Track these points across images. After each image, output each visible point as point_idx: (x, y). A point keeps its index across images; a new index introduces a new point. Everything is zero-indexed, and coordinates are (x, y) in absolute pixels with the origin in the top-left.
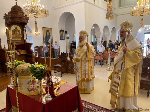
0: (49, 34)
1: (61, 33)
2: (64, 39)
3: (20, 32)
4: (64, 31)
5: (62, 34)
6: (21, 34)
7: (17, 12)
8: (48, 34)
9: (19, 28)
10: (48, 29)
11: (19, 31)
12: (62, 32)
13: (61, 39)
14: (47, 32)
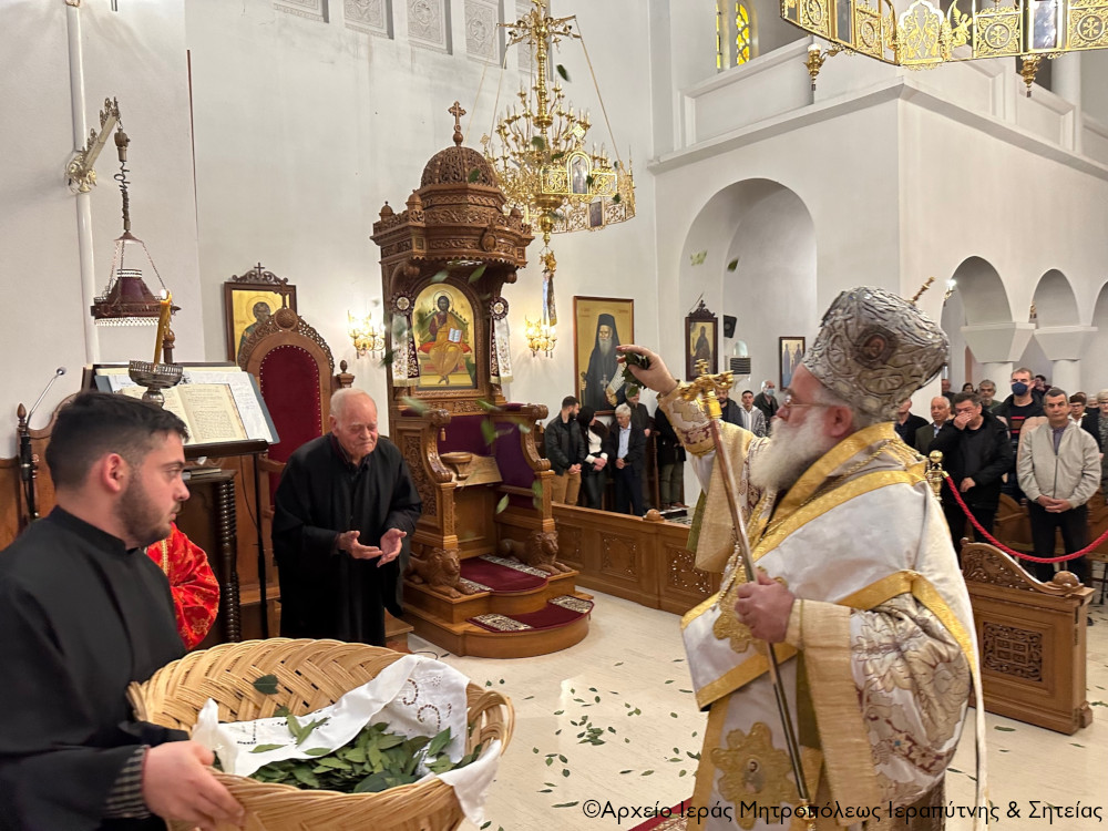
0: (615, 338)
1: (692, 335)
3: (464, 333)
4: (715, 321)
5: (702, 340)
6: (471, 344)
7: (465, 191)
8: (606, 345)
9: (465, 301)
11: (462, 326)
12: (700, 325)
13: (689, 378)
14: (604, 328)
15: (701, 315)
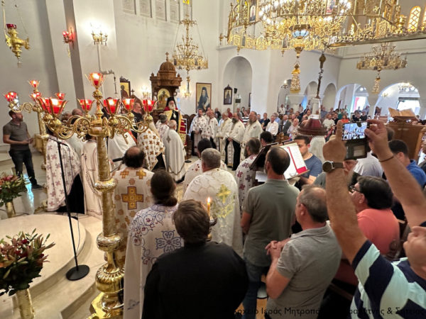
0: (206, 93)
1: (225, 93)
2: (231, 103)
4: (231, 89)
5: (228, 94)
8: (204, 95)
9: (168, 92)
10: (205, 86)
11: (167, 97)
13: (225, 104)
14: (204, 90)
15: (228, 88)
